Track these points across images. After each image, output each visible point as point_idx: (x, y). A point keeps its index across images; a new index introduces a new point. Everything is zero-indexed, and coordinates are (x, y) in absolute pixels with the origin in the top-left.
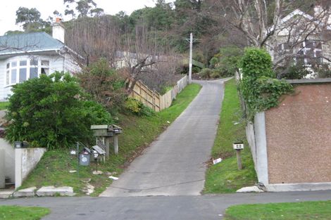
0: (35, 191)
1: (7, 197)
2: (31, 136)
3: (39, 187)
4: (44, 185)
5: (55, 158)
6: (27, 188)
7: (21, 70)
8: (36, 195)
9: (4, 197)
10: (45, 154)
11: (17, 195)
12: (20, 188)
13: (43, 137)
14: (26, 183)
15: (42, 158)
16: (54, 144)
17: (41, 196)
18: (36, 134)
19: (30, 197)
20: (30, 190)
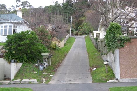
0: (20, 81)
1: (8, 83)
2: (16, 57)
3: (22, 79)
4: (24, 78)
5: (27, 67)
6: (16, 79)
7: (5, 29)
8: (21, 83)
9: (6, 83)
10: (22, 65)
11: (12, 82)
12: (13, 80)
13: (21, 58)
14: (16, 77)
15: (21, 67)
16: (26, 61)
17: (23, 83)
18: (18, 56)
19: (18, 83)
20: (18, 80)
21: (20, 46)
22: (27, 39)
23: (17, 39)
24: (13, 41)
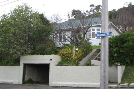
0: (128, 85)
1: (115, 87)
2: (118, 60)
3: (130, 83)
4: (132, 82)
5: (131, 70)
6: (123, 83)
7: (93, 33)
8: (129, 87)
9: (113, 87)
11: (120, 86)
12: (120, 84)
13: (123, 61)
14: (123, 80)
15: (125, 70)
16: (129, 64)
17: (131, 87)
18: (120, 59)
19: (126, 88)
20: (126, 84)
21: (122, 48)
22: (129, 41)
23: (118, 42)
24: (115, 44)
